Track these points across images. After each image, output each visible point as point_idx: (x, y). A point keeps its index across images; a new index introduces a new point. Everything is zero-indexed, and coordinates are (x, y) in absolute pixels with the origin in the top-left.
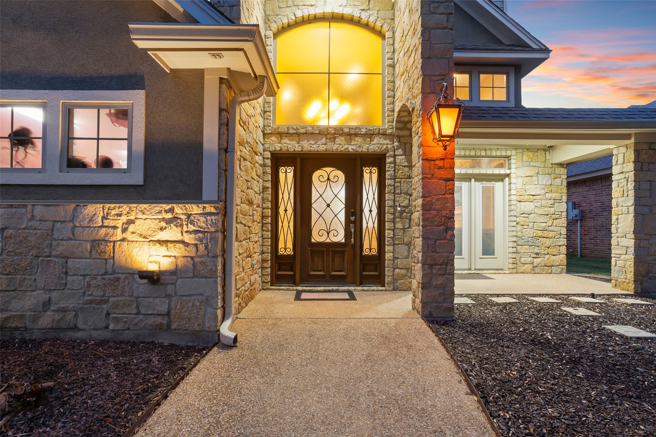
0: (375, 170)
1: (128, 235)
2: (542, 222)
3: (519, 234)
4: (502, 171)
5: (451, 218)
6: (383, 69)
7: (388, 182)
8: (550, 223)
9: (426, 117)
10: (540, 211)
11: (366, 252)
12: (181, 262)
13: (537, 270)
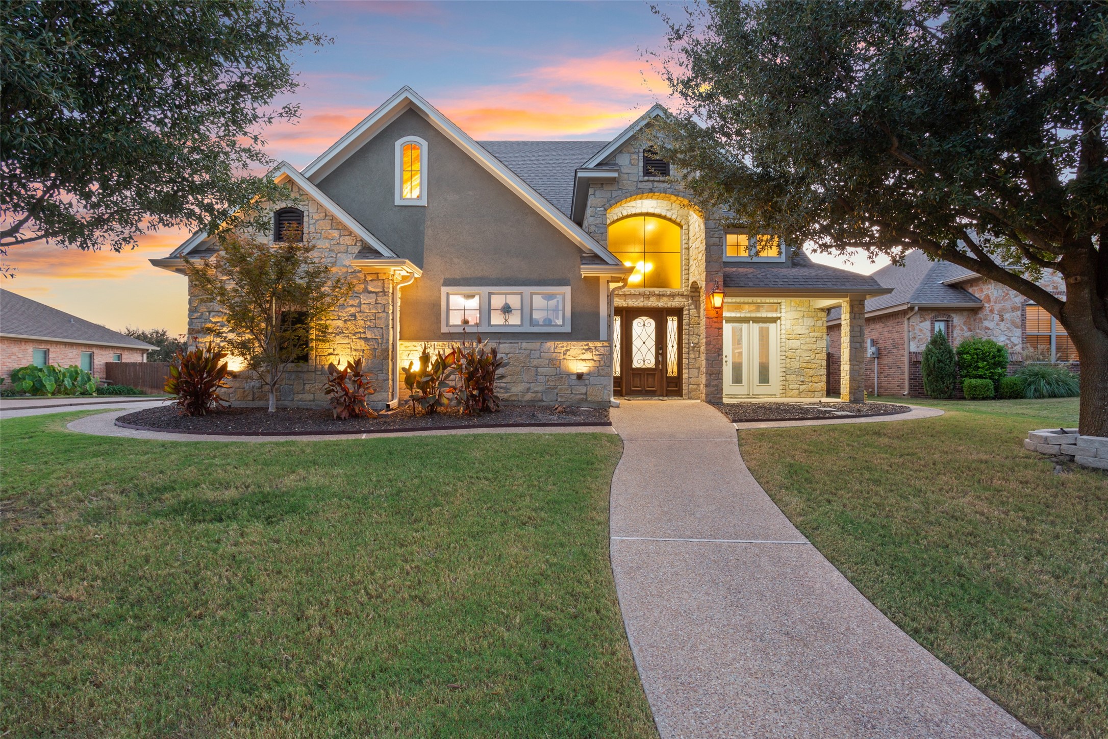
0: (675, 318)
1: (567, 357)
2: (806, 356)
3: (788, 366)
4: (775, 315)
5: (721, 349)
6: (682, 249)
7: (684, 327)
8: (813, 357)
9: (708, 297)
10: (805, 347)
11: (670, 374)
12: (592, 369)
13: (802, 395)
